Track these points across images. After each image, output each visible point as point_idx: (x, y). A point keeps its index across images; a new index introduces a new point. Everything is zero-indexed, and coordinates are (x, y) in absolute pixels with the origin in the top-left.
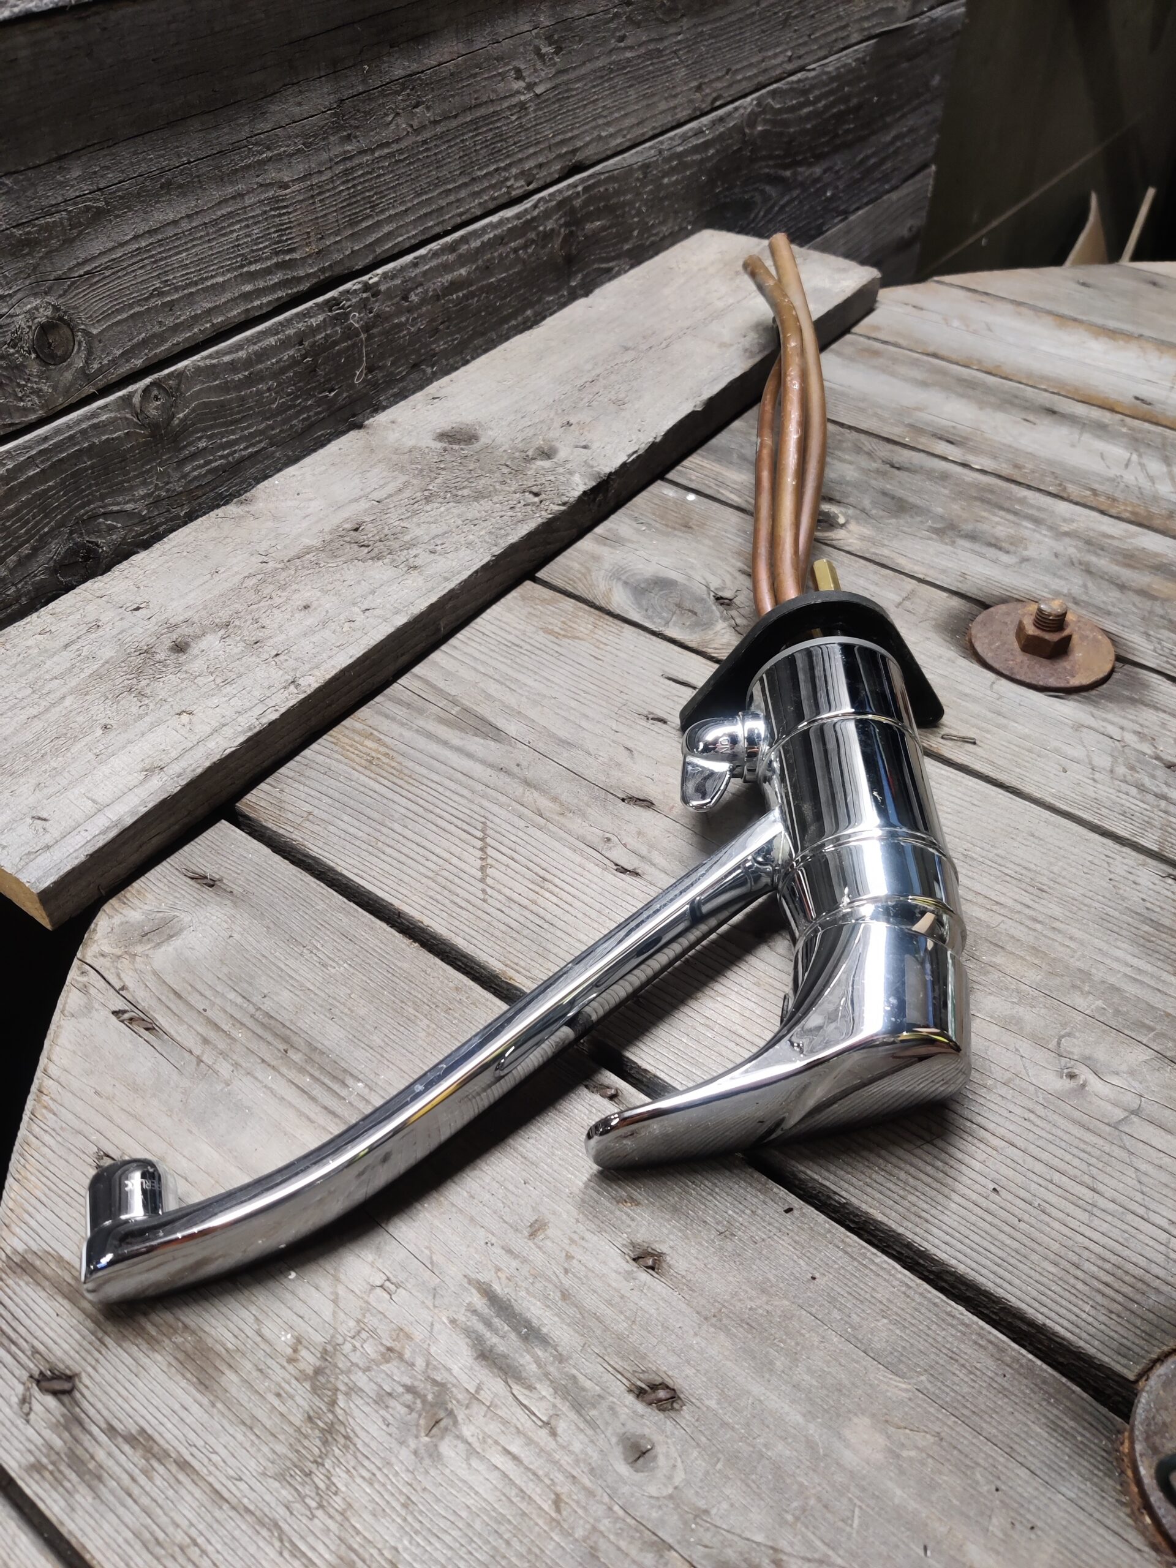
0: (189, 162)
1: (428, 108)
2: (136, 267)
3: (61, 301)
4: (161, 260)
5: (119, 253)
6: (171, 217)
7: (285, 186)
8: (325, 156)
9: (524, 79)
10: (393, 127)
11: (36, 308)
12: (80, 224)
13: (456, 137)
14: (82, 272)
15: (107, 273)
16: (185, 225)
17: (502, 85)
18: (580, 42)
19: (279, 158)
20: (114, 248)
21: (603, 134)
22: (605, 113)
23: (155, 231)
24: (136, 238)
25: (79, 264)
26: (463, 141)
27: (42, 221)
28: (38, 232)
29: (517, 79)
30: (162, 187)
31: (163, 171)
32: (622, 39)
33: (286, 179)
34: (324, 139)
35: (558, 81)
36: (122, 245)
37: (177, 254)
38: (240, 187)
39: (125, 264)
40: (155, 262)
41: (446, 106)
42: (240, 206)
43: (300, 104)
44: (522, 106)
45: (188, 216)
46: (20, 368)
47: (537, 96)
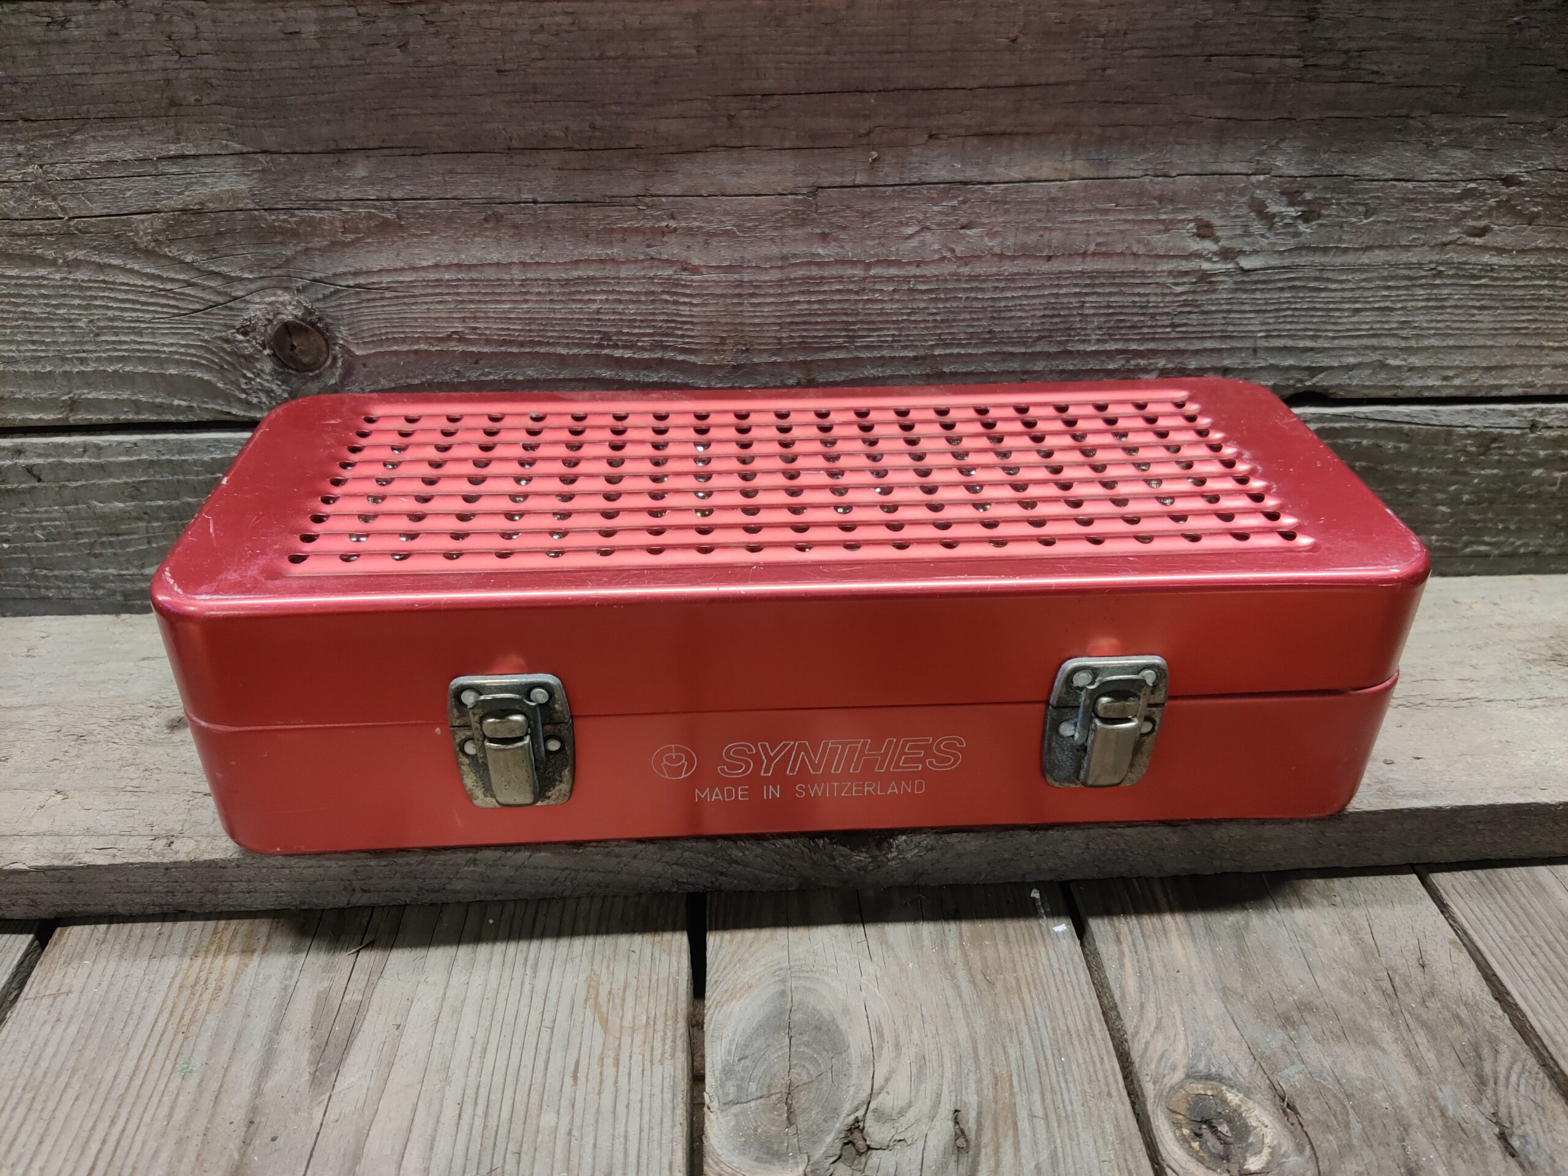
0: (535, 202)
1: (992, 235)
2: (429, 299)
3: (317, 305)
4: (471, 302)
5: (408, 277)
6: (495, 257)
7: (696, 270)
8: (774, 250)
9: (1217, 240)
10: (914, 242)
11: (283, 304)
12: (356, 230)
13: (1044, 287)
14: (351, 283)
15: (388, 294)
16: (517, 274)
17: (1165, 237)
18: (1367, 214)
19: (690, 232)
20: (402, 269)
21: (1392, 362)
22: (1404, 333)
23: (470, 267)
24: (436, 266)
25: (350, 273)
26: (1057, 295)
27: (305, 213)
28: (298, 223)
29: (1202, 237)
30: (486, 220)
31: (490, 202)
32: (1482, 232)
33: (696, 262)
34: (776, 228)
35: (1301, 261)
36: (414, 269)
37: (498, 302)
38: (614, 251)
39: (417, 292)
40: (462, 302)
41: (1031, 239)
42: (612, 273)
43: (738, 174)
44: (1204, 277)
45: (523, 264)
46: (249, 359)
47: (1245, 272)
